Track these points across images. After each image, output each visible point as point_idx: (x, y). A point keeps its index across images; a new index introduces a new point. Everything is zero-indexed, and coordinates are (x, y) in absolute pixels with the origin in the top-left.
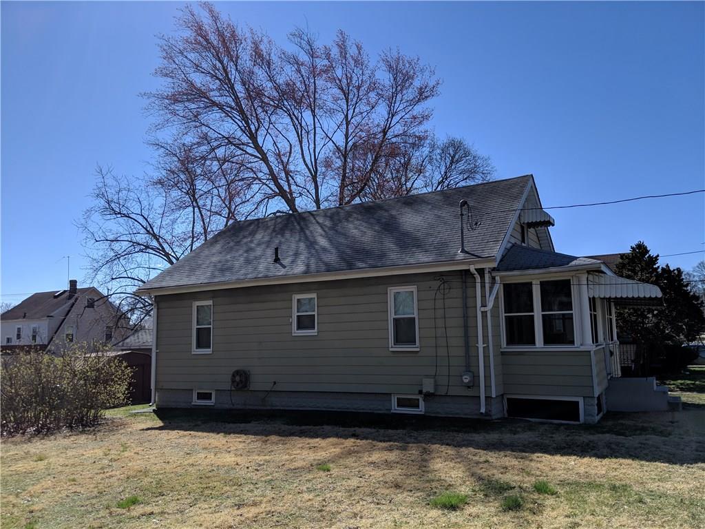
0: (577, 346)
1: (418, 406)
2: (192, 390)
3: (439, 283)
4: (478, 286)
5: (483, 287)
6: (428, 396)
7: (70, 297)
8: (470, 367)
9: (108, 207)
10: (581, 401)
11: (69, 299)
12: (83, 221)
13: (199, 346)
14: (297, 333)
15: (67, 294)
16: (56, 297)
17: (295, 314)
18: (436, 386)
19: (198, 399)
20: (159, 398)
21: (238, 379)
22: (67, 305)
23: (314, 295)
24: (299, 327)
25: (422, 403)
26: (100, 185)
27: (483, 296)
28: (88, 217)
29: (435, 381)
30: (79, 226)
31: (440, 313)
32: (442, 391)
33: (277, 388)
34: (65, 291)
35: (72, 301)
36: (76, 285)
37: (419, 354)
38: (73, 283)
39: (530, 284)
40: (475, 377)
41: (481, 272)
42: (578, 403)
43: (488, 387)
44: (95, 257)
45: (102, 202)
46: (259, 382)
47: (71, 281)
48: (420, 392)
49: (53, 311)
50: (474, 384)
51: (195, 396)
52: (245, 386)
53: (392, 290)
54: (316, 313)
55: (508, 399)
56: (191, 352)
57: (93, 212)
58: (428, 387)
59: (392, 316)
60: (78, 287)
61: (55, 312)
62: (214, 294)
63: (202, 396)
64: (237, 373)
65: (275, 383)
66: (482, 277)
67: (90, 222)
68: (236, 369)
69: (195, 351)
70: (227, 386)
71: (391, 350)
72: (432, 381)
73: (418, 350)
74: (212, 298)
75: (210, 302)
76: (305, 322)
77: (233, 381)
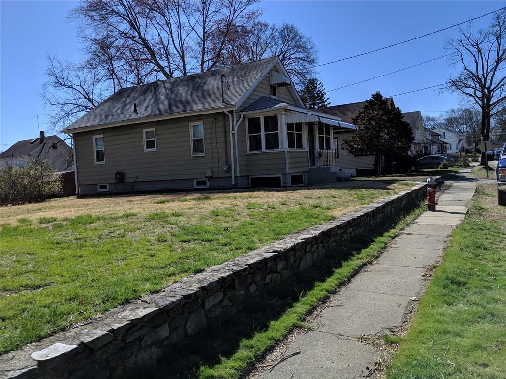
0: (280, 149)
1: (206, 184)
2: (97, 184)
3: (213, 119)
4: (231, 120)
5: (233, 120)
6: (210, 178)
7: (41, 142)
8: (228, 163)
9: (57, 82)
10: (281, 176)
11: (40, 144)
12: (42, 92)
13: (98, 160)
14: (146, 150)
15: (39, 140)
16: (32, 143)
17: (145, 140)
18: (213, 172)
19: (100, 189)
20: (80, 190)
21: (118, 176)
22: (39, 147)
23: (154, 129)
24: (148, 147)
25: (207, 182)
26: (50, 67)
27: (233, 125)
28: (45, 89)
29: (212, 170)
30: (40, 95)
31: (214, 135)
32: (215, 175)
33: (139, 180)
34: (37, 139)
35: (42, 144)
36: (44, 135)
37: (205, 158)
38: (42, 133)
39: (260, 118)
40: (230, 167)
41: (231, 112)
42: (280, 177)
43: (235, 171)
44: (53, 115)
45: (53, 79)
46: (129, 178)
47: (40, 132)
48: (206, 177)
49: (31, 152)
50: (229, 171)
51: (98, 187)
52: (122, 180)
53: (192, 124)
54: (155, 139)
55: (251, 178)
56: (94, 163)
57: (48, 85)
58: (209, 174)
59: (192, 138)
60: (46, 136)
61: (32, 152)
62: (103, 131)
63: (102, 187)
64: (117, 173)
65: (137, 177)
66: (232, 115)
67: (46, 92)
68: (116, 171)
69: (97, 163)
70: (114, 181)
71: (192, 156)
72: (210, 170)
73: (204, 155)
74: (103, 133)
75: (101, 136)
76: (150, 144)
77: (116, 178)
